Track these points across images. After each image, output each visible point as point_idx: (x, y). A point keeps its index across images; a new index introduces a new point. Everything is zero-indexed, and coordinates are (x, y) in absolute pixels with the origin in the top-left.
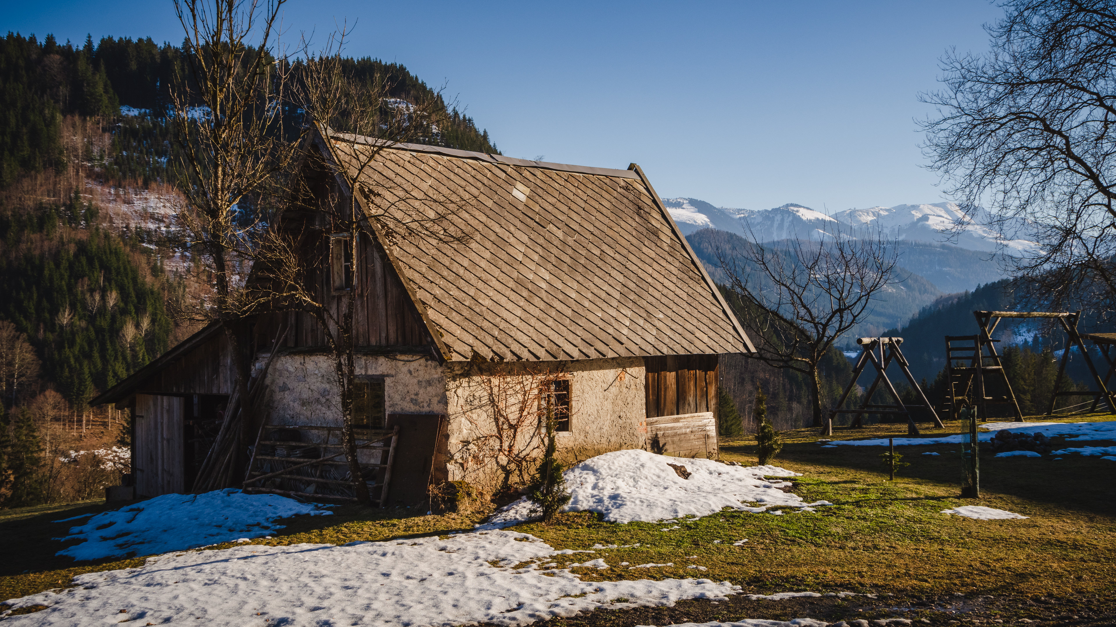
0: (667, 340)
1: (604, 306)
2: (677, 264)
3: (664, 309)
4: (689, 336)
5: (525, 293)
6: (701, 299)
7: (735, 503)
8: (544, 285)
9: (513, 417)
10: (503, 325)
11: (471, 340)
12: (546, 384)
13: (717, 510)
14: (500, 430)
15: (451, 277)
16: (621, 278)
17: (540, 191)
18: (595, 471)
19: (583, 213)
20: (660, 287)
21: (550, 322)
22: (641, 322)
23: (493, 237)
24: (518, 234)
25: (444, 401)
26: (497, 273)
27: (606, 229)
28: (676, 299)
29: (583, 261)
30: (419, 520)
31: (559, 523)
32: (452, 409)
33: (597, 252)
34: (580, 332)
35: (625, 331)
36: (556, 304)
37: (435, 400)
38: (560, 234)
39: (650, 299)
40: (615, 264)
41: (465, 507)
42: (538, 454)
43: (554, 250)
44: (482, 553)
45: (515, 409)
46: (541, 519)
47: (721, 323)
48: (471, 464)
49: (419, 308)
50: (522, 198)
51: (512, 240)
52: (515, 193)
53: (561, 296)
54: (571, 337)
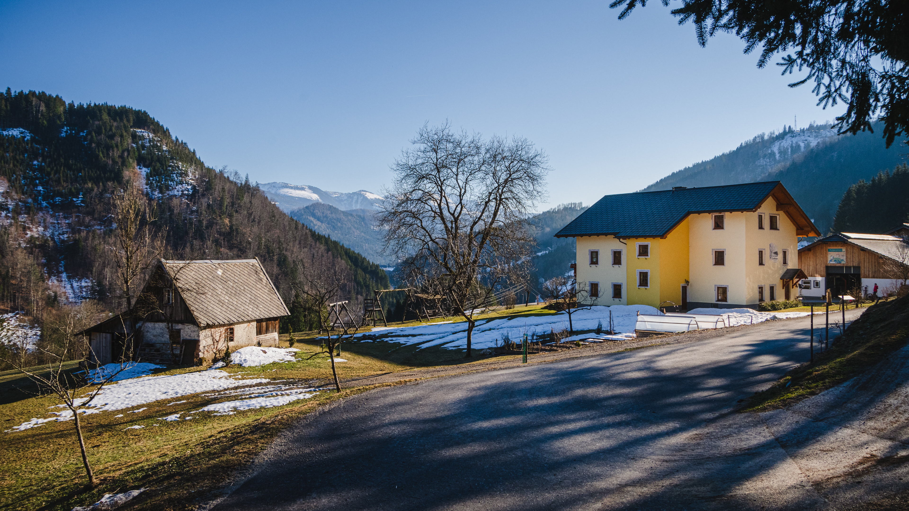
0: (263, 314)
1: (244, 305)
2: (268, 289)
3: (262, 304)
4: (270, 312)
5: (221, 304)
6: (274, 300)
7: (277, 360)
8: (227, 301)
9: (217, 339)
10: (215, 314)
11: (206, 320)
12: (227, 329)
13: (271, 362)
14: (214, 343)
15: (200, 302)
16: (250, 296)
17: (226, 271)
18: (240, 353)
19: (239, 276)
20: (261, 297)
21: (228, 312)
22: (255, 309)
23: (212, 288)
24: (219, 286)
25: (199, 336)
26: (213, 299)
27: (246, 281)
28: (267, 301)
29: (238, 292)
30: (192, 368)
31: (230, 367)
32: (200, 338)
33: (243, 288)
34: (237, 314)
35: (250, 312)
36: (230, 306)
37: (196, 336)
38: (232, 284)
39: (258, 301)
40: (248, 292)
41: (205, 364)
42: (225, 349)
43: (230, 290)
44: (210, 376)
45: (218, 337)
46: (225, 367)
47: (280, 307)
48: (206, 352)
49: (192, 312)
50: (220, 274)
51: (217, 288)
52: (218, 272)
53: (231, 304)
54: (234, 316)
